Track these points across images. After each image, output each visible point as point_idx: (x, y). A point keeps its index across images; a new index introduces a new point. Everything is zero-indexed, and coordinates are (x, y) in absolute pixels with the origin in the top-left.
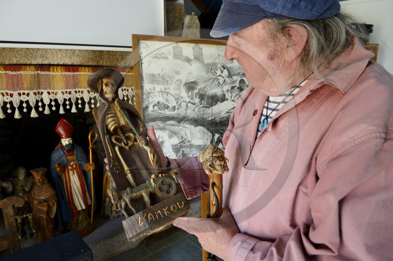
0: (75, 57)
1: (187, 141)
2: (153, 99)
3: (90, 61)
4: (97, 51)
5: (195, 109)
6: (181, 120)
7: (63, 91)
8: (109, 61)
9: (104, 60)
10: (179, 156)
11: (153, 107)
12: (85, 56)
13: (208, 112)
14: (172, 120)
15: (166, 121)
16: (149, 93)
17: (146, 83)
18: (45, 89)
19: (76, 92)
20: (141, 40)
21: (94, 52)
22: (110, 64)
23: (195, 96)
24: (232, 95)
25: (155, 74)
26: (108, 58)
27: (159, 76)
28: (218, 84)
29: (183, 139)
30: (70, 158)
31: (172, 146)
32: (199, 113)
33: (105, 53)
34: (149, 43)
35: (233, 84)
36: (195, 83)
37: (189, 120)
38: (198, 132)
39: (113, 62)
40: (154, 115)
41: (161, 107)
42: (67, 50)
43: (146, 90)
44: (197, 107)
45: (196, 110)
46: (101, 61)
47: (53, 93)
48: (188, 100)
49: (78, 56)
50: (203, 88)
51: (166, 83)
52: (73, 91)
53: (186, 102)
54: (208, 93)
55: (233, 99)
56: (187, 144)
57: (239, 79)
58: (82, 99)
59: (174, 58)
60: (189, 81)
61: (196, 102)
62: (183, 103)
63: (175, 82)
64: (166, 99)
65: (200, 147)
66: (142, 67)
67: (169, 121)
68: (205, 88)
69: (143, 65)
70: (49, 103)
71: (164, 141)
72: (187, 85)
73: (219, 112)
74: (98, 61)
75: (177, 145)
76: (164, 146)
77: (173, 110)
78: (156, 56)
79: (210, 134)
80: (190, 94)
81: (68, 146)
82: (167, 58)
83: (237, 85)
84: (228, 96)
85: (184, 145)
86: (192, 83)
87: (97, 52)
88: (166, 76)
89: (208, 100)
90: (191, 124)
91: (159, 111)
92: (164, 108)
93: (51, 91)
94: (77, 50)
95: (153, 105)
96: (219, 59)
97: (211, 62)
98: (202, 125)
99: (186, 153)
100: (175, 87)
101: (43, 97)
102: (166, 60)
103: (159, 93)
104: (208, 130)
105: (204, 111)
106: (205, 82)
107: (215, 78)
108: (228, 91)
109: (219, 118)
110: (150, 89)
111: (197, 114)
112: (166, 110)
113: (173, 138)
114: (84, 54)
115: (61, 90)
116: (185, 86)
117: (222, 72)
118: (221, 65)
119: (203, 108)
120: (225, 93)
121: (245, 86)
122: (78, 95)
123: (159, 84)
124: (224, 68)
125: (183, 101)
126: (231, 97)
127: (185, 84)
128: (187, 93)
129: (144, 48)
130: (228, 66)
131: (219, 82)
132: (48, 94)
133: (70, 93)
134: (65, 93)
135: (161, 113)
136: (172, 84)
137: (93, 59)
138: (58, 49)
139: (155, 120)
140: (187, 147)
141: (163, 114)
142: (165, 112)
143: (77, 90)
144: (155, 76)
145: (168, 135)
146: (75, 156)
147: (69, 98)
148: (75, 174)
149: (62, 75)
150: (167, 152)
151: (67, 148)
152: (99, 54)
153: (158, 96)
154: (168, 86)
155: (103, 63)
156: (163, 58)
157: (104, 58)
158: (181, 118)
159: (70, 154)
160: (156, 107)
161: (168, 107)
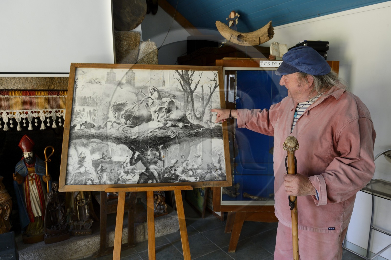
0: (27, 83)
1: (107, 157)
2: (81, 119)
3: (41, 86)
4: (49, 77)
5: (119, 128)
6: (104, 138)
7: (20, 111)
8: (60, 86)
9: (56, 85)
10: (97, 171)
11: (80, 126)
12: (36, 82)
13: (132, 131)
14: (96, 138)
15: (90, 138)
16: (78, 114)
17: (77, 104)
18: (4, 110)
19: (32, 112)
20: (78, 68)
21: (46, 78)
22: (61, 88)
23: (121, 116)
24: (159, 116)
25: (86, 97)
26: (59, 83)
27: (90, 99)
28: (146, 106)
29: (104, 156)
30: (30, 169)
31: (93, 161)
32: (123, 132)
33: (56, 79)
34: (85, 70)
35: (161, 105)
36: (123, 105)
37: (112, 138)
38: (119, 149)
39: (64, 87)
40: (81, 133)
41: (88, 126)
42: (20, 78)
43: (76, 111)
44: (122, 126)
45: (121, 129)
46: (52, 86)
47: (11, 113)
48: (114, 120)
49: (31, 82)
50: (130, 109)
51: (95, 105)
52: (29, 112)
53: (111, 122)
54: (135, 114)
55: (159, 119)
56: (107, 160)
57: (169, 101)
58: (38, 118)
59: (107, 82)
60: (117, 103)
61: (121, 122)
62: (108, 123)
63: (104, 104)
64: (93, 119)
65: (119, 163)
66: (76, 91)
67: (93, 138)
68: (132, 109)
69: (77, 89)
70: (7, 121)
71: (86, 157)
72: (115, 107)
73: (143, 132)
74: (49, 86)
75: (97, 160)
76: (85, 161)
77: (98, 129)
78: (90, 81)
79: (131, 151)
80: (117, 114)
81: (28, 158)
82: (100, 83)
83: (166, 106)
84: (154, 116)
85: (104, 161)
86: (121, 104)
87: (48, 79)
88: (96, 99)
89: (134, 121)
90: (114, 142)
91: (85, 130)
92: (90, 127)
93: (9, 111)
94: (29, 77)
95: (80, 124)
96: (150, 82)
97: (142, 85)
98: (124, 143)
99: (105, 168)
100: (103, 109)
101: (2, 116)
102: (99, 84)
103: (88, 114)
104: (129, 148)
105: (128, 131)
106: (133, 103)
107: (143, 100)
108: (155, 112)
109: (142, 137)
110: (80, 110)
111: (120, 133)
112: (92, 129)
113: (94, 154)
114: (36, 81)
115: (18, 110)
116: (113, 108)
117: (152, 95)
118: (152, 88)
119: (128, 127)
120: (152, 113)
121: (174, 107)
122: (35, 115)
123: (89, 106)
124: (155, 91)
125: (109, 121)
126: (158, 117)
127: (114, 106)
128: (114, 114)
129: (81, 74)
130: (159, 88)
131: (147, 104)
132: (6, 114)
133: (27, 113)
134: (22, 113)
135: (87, 131)
136: (101, 106)
137: (44, 84)
138: (12, 77)
139: (80, 137)
140: (106, 162)
141: (88, 132)
142: (91, 131)
143: (34, 111)
144: (87, 99)
145: (90, 151)
146: (35, 168)
147: (25, 117)
148: (35, 184)
149: (20, 98)
150: (87, 167)
151: (27, 161)
152: (50, 80)
153: (86, 116)
154: (97, 107)
155: (54, 87)
156: (96, 83)
157: (55, 84)
158: (104, 136)
159: (30, 166)
160: (83, 126)
161: (94, 126)
